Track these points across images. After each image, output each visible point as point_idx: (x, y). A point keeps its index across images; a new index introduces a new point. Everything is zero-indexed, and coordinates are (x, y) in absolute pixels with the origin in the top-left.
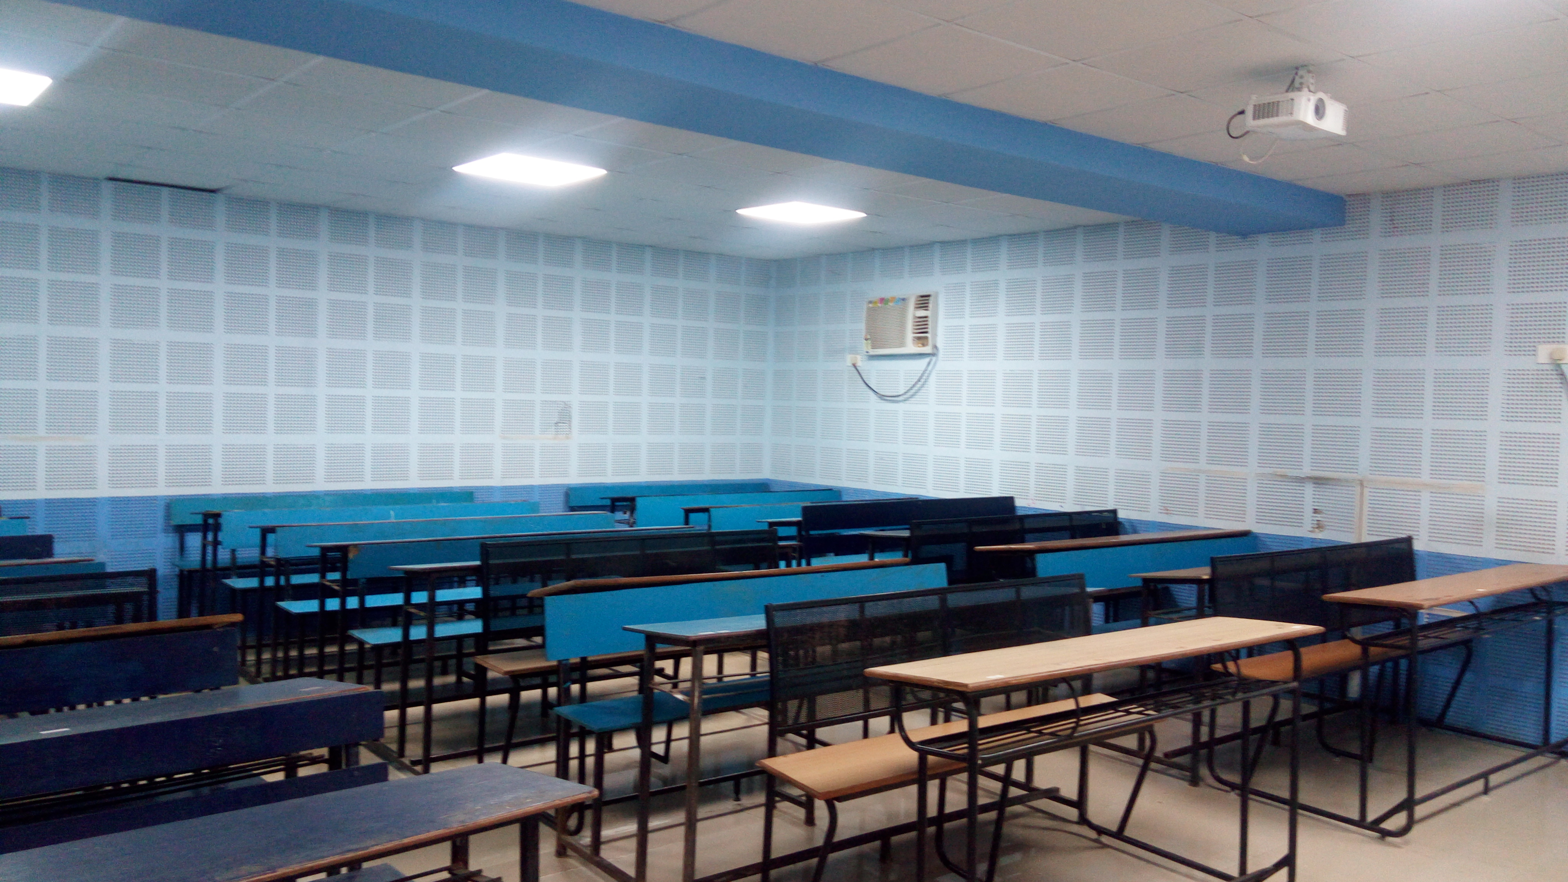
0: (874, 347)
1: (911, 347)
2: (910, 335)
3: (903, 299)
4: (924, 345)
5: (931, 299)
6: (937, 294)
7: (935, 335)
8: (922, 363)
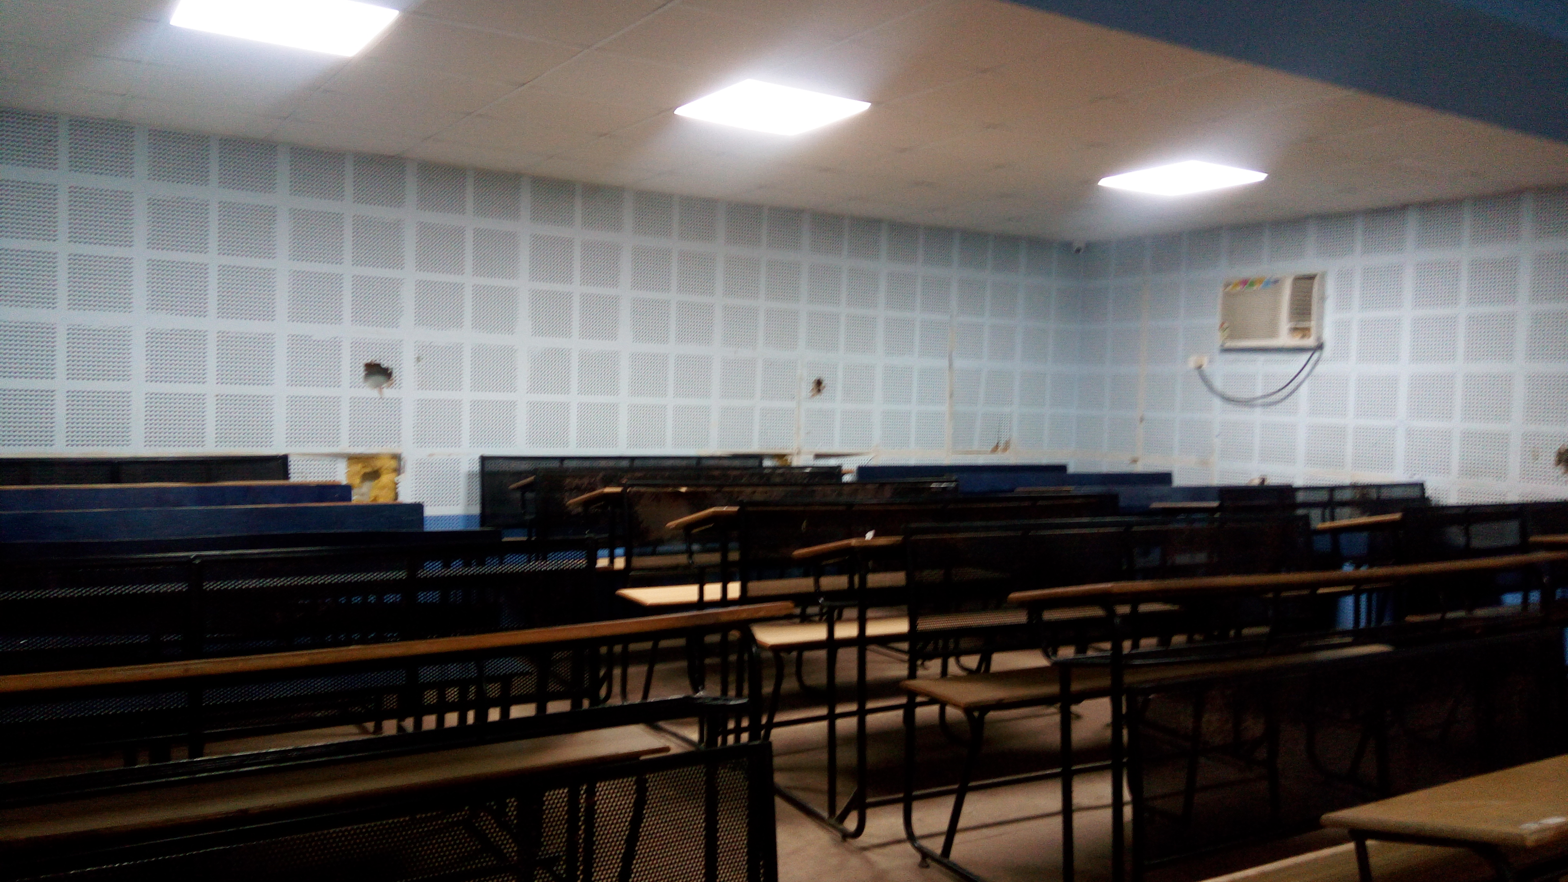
0: (1231, 337)
1: (1285, 339)
2: (1285, 323)
3: (1276, 282)
4: (1303, 337)
5: (1317, 281)
6: (1323, 276)
7: (1320, 327)
8: (1296, 362)
